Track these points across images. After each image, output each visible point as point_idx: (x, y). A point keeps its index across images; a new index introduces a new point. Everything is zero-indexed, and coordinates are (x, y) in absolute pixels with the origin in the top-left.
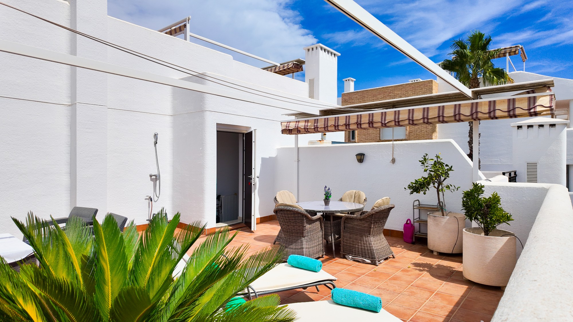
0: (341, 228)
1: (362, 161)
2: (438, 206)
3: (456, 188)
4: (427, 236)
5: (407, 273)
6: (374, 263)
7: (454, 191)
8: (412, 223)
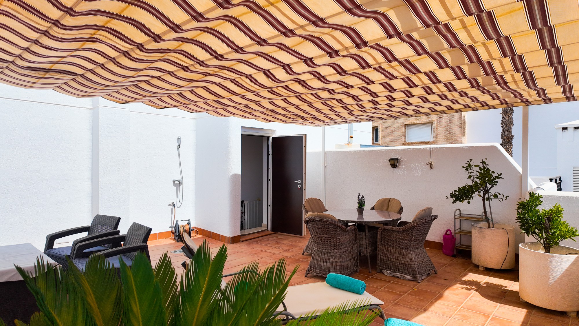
0: (378, 240)
1: (395, 166)
3: (505, 197)
5: (454, 292)
6: (415, 279)
7: (502, 200)
8: (453, 234)
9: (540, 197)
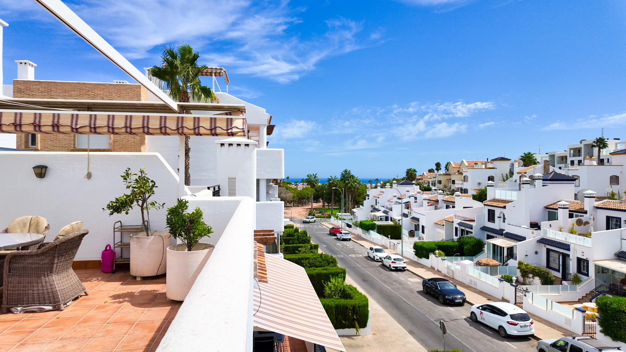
2: (142, 226)
3: (162, 205)
4: (129, 261)
5: (104, 310)
7: (159, 208)
8: (112, 248)
9: (187, 202)
